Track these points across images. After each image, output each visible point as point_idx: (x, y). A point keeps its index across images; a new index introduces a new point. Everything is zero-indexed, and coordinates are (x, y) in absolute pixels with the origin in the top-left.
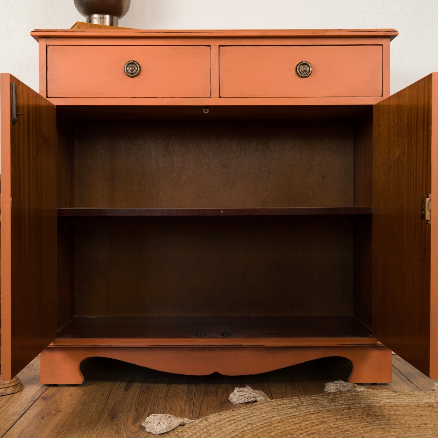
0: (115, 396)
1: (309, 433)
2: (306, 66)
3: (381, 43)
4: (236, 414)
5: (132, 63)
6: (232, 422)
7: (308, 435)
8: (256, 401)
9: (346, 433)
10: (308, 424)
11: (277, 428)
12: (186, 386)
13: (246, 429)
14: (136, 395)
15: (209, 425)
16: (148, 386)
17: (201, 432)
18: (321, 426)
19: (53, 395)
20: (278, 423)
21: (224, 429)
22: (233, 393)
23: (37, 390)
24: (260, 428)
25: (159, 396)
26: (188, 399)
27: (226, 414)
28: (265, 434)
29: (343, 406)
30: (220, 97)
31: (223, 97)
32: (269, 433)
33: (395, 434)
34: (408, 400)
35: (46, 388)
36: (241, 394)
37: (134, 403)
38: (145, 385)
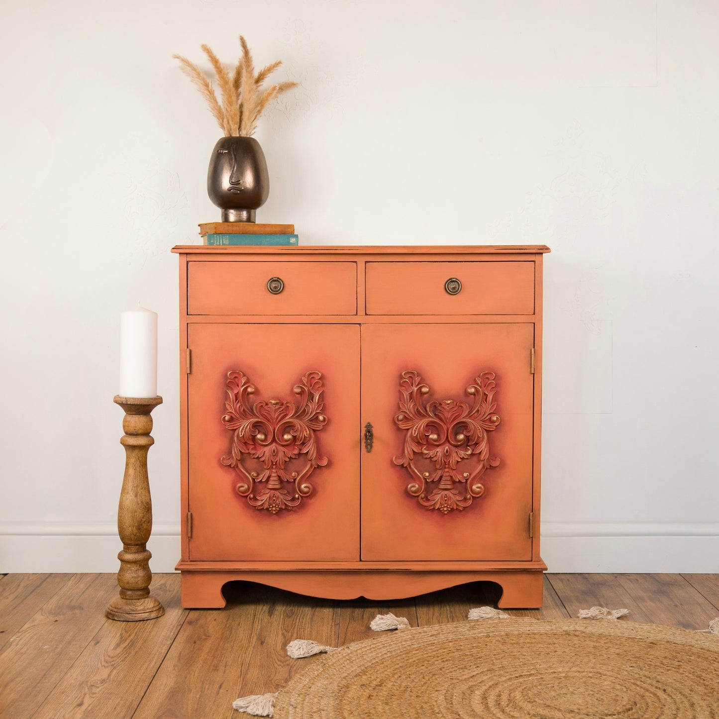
0: (260, 621)
1: (445, 660)
2: (456, 283)
3: (534, 260)
4: (377, 642)
5: (275, 281)
6: (373, 650)
7: (443, 661)
8: (396, 629)
9: (479, 659)
10: (445, 652)
11: (415, 656)
12: (331, 610)
13: (385, 656)
14: (281, 620)
15: (351, 653)
16: (292, 610)
17: (344, 659)
18: (456, 653)
19: (197, 620)
20: (416, 650)
21: (365, 657)
22: (375, 620)
23: (180, 613)
24: (399, 656)
25: (304, 621)
26: (333, 624)
27: (367, 643)
28: (403, 661)
29: (482, 634)
30: (366, 314)
31: (370, 315)
32: (407, 660)
33: (524, 661)
34: (548, 627)
35: (188, 611)
36: (382, 621)
37: (280, 628)
38: (289, 609)
